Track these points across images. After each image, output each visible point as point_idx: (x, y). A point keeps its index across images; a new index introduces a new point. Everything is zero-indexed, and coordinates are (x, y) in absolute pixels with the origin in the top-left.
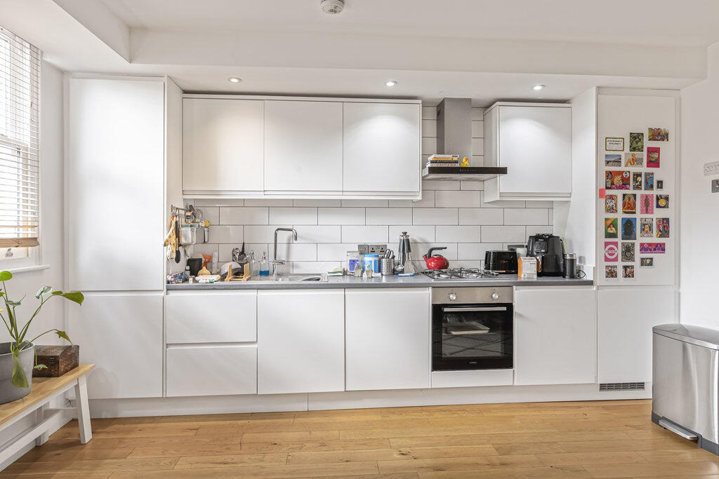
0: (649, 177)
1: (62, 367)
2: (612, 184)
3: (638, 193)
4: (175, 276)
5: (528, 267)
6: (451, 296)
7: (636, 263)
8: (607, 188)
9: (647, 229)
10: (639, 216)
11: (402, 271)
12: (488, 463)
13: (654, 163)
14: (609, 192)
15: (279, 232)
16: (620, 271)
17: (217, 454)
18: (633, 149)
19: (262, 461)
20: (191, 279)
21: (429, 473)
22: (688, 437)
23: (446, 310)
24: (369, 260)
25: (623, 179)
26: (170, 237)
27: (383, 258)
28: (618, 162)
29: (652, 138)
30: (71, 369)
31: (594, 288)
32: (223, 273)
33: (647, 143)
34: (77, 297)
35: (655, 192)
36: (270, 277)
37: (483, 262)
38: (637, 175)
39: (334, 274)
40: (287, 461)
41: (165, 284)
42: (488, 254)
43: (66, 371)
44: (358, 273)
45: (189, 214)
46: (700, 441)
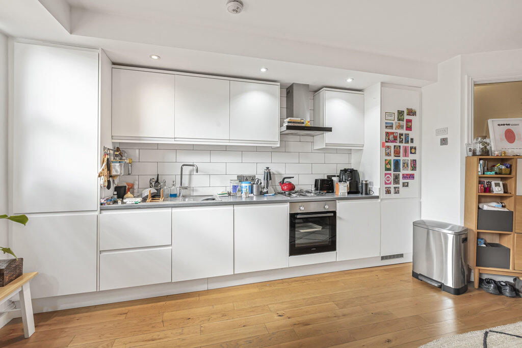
0: (407, 135)
1: (6, 278)
2: (389, 139)
3: (402, 145)
4: (107, 200)
5: (342, 189)
6: (301, 208)
7: (400, 185)
8: (386, 142)
9: (406, 166)
10: (402, 158)
11: (267, 192)
12: (334, 315)
13: (409, 128)
14: (387, 144)
15: (184, 167)
16: (392, 190)
17: (145, 332)
18: (399, 120)
19: (181, 334)
20: (120, 202)
21: (301, 328)
22: (436, 285)
23: (298, 216)
24: (245, 185)
25: (394, 137)
26: (103, 170)
27: (254, 184)
28: (391, 127)
29: (408, 114)
30: (16, 278)
31: (379, 200)
32: (144, 196)
33: (406, 117)
34: (22, 219)
35: (410, 145)
36: (177, 198)
37: (313, 186)
38: (401, 135)
39: (222, 195)
40: (201, 331)
41: (99, 206)
42: (316, 181)
43: (11, 281)
44: (239, 194)
45: (117, 153)
46: (443, 287)
